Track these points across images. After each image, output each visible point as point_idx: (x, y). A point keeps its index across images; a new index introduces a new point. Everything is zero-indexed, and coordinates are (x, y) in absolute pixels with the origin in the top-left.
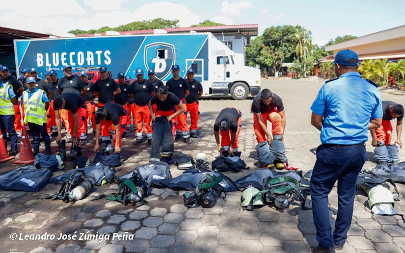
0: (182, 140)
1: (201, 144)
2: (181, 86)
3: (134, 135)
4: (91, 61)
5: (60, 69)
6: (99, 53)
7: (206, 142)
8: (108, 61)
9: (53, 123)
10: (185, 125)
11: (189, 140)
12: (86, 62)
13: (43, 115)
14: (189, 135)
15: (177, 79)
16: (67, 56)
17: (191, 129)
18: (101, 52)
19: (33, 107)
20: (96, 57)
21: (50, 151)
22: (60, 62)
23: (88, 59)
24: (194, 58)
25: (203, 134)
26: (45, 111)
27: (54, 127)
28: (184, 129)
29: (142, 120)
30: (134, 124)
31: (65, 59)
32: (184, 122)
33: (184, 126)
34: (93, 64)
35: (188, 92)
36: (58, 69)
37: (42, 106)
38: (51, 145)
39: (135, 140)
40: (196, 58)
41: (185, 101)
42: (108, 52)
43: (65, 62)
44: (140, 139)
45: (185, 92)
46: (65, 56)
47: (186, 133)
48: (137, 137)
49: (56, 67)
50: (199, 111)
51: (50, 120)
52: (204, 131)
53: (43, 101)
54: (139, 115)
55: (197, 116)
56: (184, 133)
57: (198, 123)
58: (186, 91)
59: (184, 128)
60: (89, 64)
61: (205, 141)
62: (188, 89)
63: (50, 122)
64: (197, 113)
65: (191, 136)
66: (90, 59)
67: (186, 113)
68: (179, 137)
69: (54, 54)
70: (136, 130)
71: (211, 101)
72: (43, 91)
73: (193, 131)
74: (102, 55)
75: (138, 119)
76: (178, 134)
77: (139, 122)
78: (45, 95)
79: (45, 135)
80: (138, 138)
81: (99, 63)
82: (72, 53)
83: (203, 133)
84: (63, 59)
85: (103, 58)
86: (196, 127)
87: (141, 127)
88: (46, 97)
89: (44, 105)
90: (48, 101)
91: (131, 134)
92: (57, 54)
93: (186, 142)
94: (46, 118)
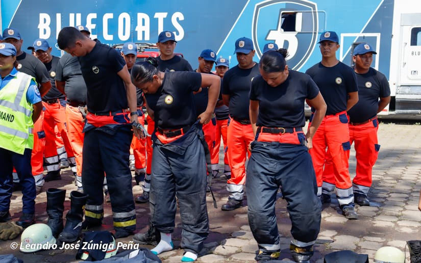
0: (334, 208)
1: (381, 222)
2: (339, 81)
3: (224, 188)
4: (143, 32)
6: (161, 16)
7: (395, 219)
8: (177, 33)
9: (51, 150)
10: (343, 173)
11: (352, 209)
12: (134, 34)
13: (27, 131)
14: (352, 198)
15: (332, 64)
17: (355, 183)
18: (165, 15)
19: (7, 111)
20: (154, 23)
21: (33, 213)
23: (139, 29)
24: (359, 32)
25: (385, 198)
26: (31, 123)
27: (50, 160)
28: (341, 183)
29: (243, 156)
30: (226, 163)
31: (94, 26)
32: (341, 168)
33: (342, 176)
34: (147, 38)
35: (356, 98)
37: (25, 111)
38: (37, 201)
39: (225, 200)
40: (365, 32)
41: (348, 118)
42: (178, 15)
44: (238, 198)
45: (348, 97)
47: (346, 193)
48: (231, 193)
50: (379, 144)
51: (44, 143)
52: (384, 191)
53: (29, 100)
54: (238, 144)
55: (374, 153)
56: (340, 192)
57: (373, 171)
58: (351, 94)
59: (342, 181)
60: (140, 38)
61: (392, 215)
62: (355, 90)
63: (43, 147)
64: (373, 148)
65: (356, 201)
66: (144, 28)
67: (346, 146)
68: (327, 201)
69: (71, 15)
70: (229, 177)
71: (392, 126)
72: (30, 77)
73: (361, 188)
74: (167, 22)
75: (235, 152)
76: (326, 192)
77: (238, 161)
78: (35, 87)
79: (27, 175)
80: (234, 196)
83: (385, 195)
84: (90, 26)
86: (368, 180)
87: (241, 171)
88: (37, 91)
89: (30, 108)
90: (39, 100)
91: (217, 186)
92: (79, 16)
93: (344, 214)
94: (32, 139)
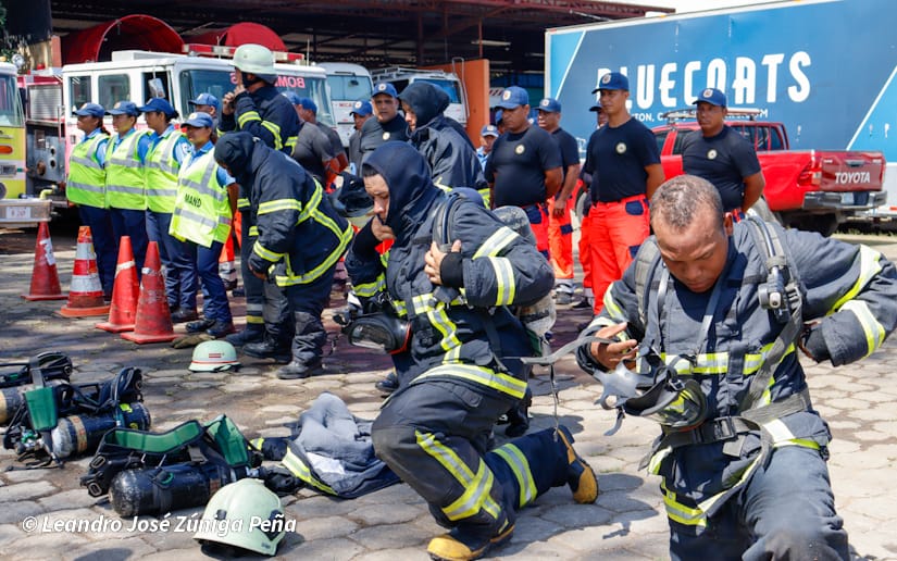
4: (745, 90)
5: (654, 117)
6: (773, 61)
8: (799, 89)
13: (217, 218)
16: (677, 77)
18: (779, 58)
19: (194, 193)
20: (762, 73)
22: (657, 93)
23: (739, 84)
26: (224, 209)
31: (672, 84)
34: (751, 99)
36: (649, 117)
42: (802, 58)
43: (671, 93)
46: (672, 76)
49: (645, 111)
53: (220, 181)
66: (745, 83)
69: (641, 69)
74: (783, 69)
81: (771, 97)
82: (693, 66)
84: (667, 85)
85: (786, 79)
89: (222, 191)
90: (232, 181)
92: (651, 68)
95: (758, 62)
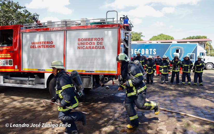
4: (147, 53)
6: (151, 50)
8: (155, 53)
18: (152, 49)
20: (149, 51)
22: (134, 52)
40: (192, 53)
46: (136, 50)
81: (151, 54)
82: (139, 49)
85: (153, 52)
92: (133, 49)
95: (149, 49)
